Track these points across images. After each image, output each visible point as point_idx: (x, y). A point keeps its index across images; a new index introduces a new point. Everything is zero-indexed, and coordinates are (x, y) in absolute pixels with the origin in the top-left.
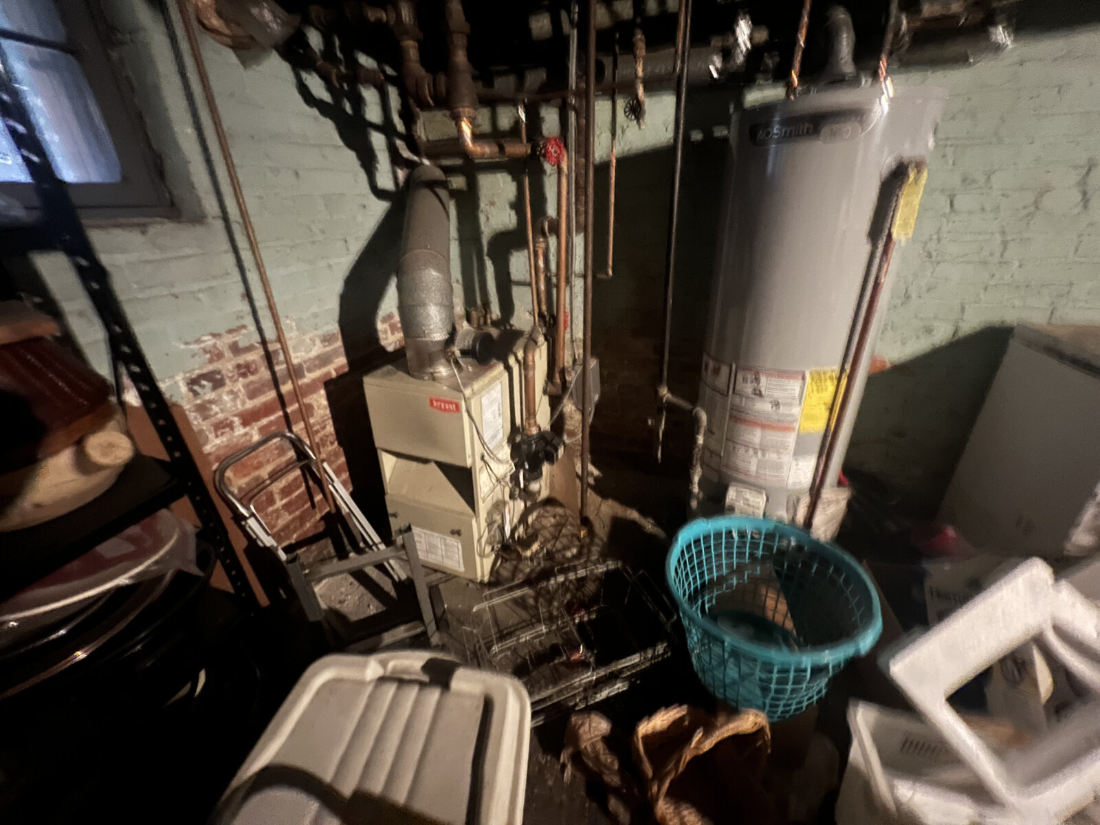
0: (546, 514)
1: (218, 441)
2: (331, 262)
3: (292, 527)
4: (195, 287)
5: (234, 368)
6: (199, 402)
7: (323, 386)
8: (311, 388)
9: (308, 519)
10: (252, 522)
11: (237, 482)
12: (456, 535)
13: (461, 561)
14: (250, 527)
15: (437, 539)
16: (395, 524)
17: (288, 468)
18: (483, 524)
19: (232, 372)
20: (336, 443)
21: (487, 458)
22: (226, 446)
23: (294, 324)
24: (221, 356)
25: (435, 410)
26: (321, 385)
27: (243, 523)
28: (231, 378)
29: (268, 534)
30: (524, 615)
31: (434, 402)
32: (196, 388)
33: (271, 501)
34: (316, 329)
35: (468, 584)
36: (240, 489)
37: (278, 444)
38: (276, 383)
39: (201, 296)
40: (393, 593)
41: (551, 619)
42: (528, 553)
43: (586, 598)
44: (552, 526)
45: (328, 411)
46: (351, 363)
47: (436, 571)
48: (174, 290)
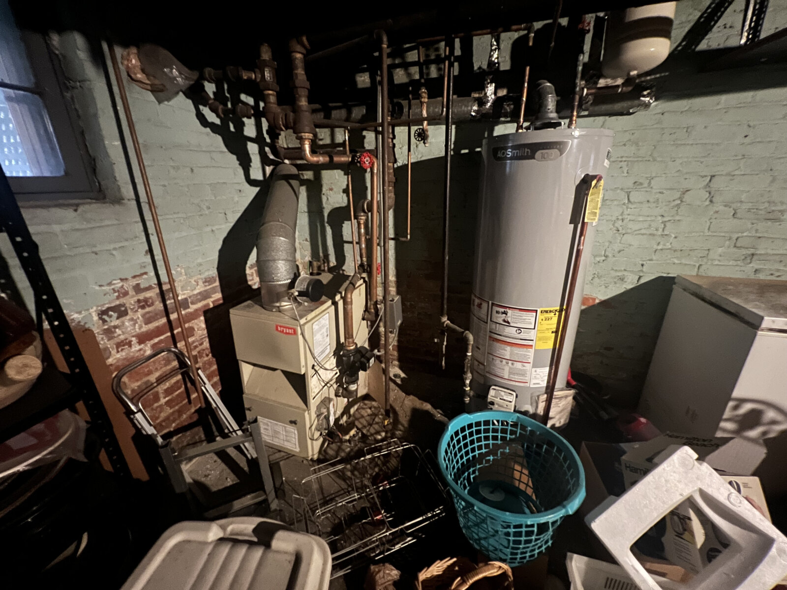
0: (364, 406)
1: (118, 356)
2: (214, 229)
3: (172, 418)
4: (112, 246)
5: (135, 302)
6: (106, 327)
7: (203, 315)
8: (193, 316)
9: (185, 411)
10: (139, 416)
11: (131, 385)
12: (293, 424)
13: (297, 444)
14: (137, 419)
15: (280, 427)
16: (249, 416)
17: (172, 374)
18: (314, 416)
19: (134, 305)
20: (210, 355)
21: (317, 368)
22: (125, 359)
23: (183, 271)
24: (126, 294)
25: (279, 333)
26: (201, 313)
27: (132, 416)
28: (132, 309)
29: (151, 425)
30: (344, 485)
31: (279, 328)
32: (105, 317)
33: (157, 398)
34: (200, 274)
35: (303, 461)
36: (133, 391)
37: (165, 356)
38: (167, 313)
39: (114, 252)
40: (246, 468)
41: (362, 488)
42: (347, 437)
43: (390, 471)
44: (368, 415)
45: (205, 332)
46: (224, 298)
47: (280, 451)
48: (95, 249)
